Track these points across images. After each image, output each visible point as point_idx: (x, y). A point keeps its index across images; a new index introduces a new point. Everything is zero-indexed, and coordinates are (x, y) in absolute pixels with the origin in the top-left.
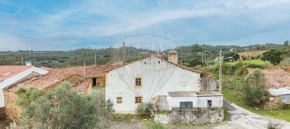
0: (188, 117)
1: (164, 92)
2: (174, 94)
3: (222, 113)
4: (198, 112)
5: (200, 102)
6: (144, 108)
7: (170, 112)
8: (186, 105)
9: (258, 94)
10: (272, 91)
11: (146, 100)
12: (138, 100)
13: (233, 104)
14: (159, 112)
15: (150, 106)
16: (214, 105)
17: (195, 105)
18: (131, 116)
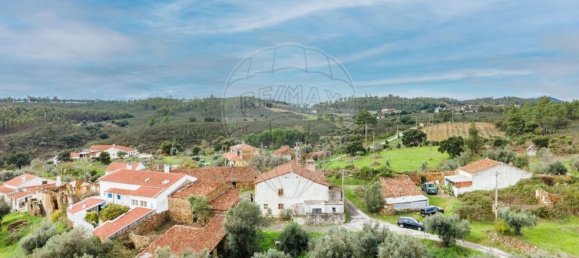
0: (318, 220)
1: (301, 200)
2: (309, 202)
3: (344, 217)
4: (326, 216)
5: (326, 209)
6: (286, 214)
7: (304, 216)
8: (318, 211)
9: (374, 204)
10: (389, 201)
11: (287, 206)
12: (280, 206)
13: (359, 211)
14: (297, 216)
15: (290, 211)
16: (337, 211)
17: (323, 211)
18: (276, 219)
